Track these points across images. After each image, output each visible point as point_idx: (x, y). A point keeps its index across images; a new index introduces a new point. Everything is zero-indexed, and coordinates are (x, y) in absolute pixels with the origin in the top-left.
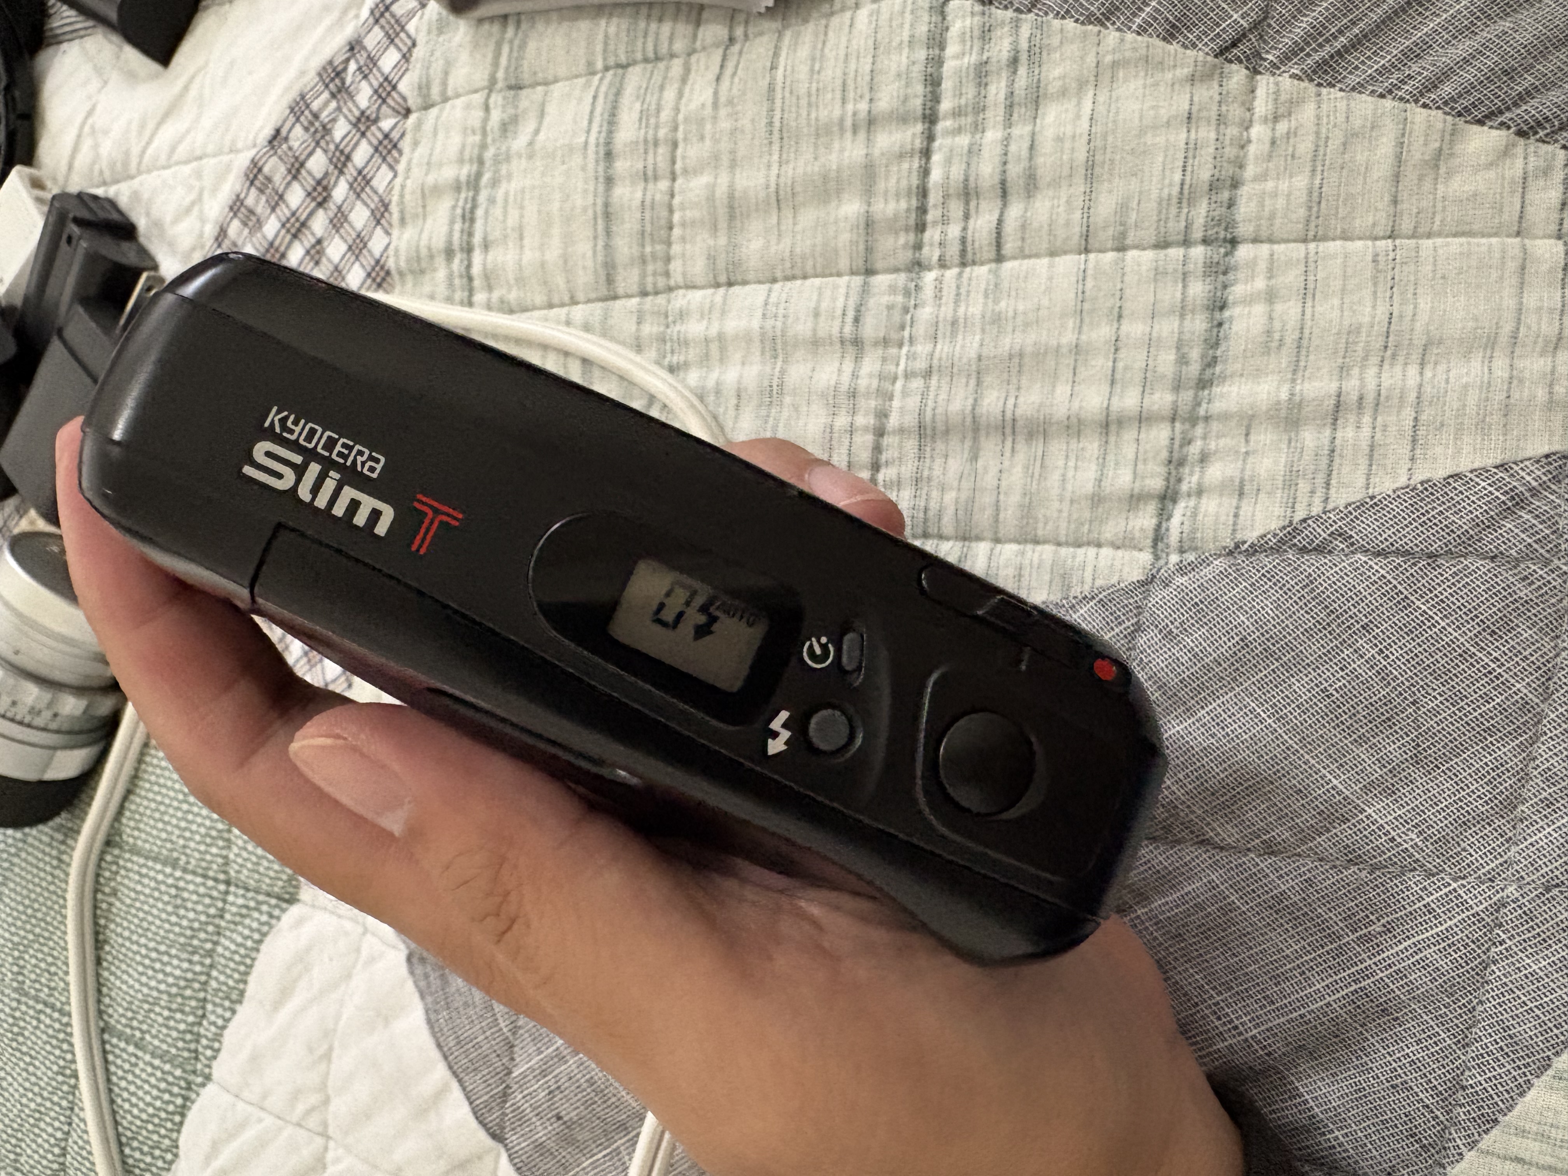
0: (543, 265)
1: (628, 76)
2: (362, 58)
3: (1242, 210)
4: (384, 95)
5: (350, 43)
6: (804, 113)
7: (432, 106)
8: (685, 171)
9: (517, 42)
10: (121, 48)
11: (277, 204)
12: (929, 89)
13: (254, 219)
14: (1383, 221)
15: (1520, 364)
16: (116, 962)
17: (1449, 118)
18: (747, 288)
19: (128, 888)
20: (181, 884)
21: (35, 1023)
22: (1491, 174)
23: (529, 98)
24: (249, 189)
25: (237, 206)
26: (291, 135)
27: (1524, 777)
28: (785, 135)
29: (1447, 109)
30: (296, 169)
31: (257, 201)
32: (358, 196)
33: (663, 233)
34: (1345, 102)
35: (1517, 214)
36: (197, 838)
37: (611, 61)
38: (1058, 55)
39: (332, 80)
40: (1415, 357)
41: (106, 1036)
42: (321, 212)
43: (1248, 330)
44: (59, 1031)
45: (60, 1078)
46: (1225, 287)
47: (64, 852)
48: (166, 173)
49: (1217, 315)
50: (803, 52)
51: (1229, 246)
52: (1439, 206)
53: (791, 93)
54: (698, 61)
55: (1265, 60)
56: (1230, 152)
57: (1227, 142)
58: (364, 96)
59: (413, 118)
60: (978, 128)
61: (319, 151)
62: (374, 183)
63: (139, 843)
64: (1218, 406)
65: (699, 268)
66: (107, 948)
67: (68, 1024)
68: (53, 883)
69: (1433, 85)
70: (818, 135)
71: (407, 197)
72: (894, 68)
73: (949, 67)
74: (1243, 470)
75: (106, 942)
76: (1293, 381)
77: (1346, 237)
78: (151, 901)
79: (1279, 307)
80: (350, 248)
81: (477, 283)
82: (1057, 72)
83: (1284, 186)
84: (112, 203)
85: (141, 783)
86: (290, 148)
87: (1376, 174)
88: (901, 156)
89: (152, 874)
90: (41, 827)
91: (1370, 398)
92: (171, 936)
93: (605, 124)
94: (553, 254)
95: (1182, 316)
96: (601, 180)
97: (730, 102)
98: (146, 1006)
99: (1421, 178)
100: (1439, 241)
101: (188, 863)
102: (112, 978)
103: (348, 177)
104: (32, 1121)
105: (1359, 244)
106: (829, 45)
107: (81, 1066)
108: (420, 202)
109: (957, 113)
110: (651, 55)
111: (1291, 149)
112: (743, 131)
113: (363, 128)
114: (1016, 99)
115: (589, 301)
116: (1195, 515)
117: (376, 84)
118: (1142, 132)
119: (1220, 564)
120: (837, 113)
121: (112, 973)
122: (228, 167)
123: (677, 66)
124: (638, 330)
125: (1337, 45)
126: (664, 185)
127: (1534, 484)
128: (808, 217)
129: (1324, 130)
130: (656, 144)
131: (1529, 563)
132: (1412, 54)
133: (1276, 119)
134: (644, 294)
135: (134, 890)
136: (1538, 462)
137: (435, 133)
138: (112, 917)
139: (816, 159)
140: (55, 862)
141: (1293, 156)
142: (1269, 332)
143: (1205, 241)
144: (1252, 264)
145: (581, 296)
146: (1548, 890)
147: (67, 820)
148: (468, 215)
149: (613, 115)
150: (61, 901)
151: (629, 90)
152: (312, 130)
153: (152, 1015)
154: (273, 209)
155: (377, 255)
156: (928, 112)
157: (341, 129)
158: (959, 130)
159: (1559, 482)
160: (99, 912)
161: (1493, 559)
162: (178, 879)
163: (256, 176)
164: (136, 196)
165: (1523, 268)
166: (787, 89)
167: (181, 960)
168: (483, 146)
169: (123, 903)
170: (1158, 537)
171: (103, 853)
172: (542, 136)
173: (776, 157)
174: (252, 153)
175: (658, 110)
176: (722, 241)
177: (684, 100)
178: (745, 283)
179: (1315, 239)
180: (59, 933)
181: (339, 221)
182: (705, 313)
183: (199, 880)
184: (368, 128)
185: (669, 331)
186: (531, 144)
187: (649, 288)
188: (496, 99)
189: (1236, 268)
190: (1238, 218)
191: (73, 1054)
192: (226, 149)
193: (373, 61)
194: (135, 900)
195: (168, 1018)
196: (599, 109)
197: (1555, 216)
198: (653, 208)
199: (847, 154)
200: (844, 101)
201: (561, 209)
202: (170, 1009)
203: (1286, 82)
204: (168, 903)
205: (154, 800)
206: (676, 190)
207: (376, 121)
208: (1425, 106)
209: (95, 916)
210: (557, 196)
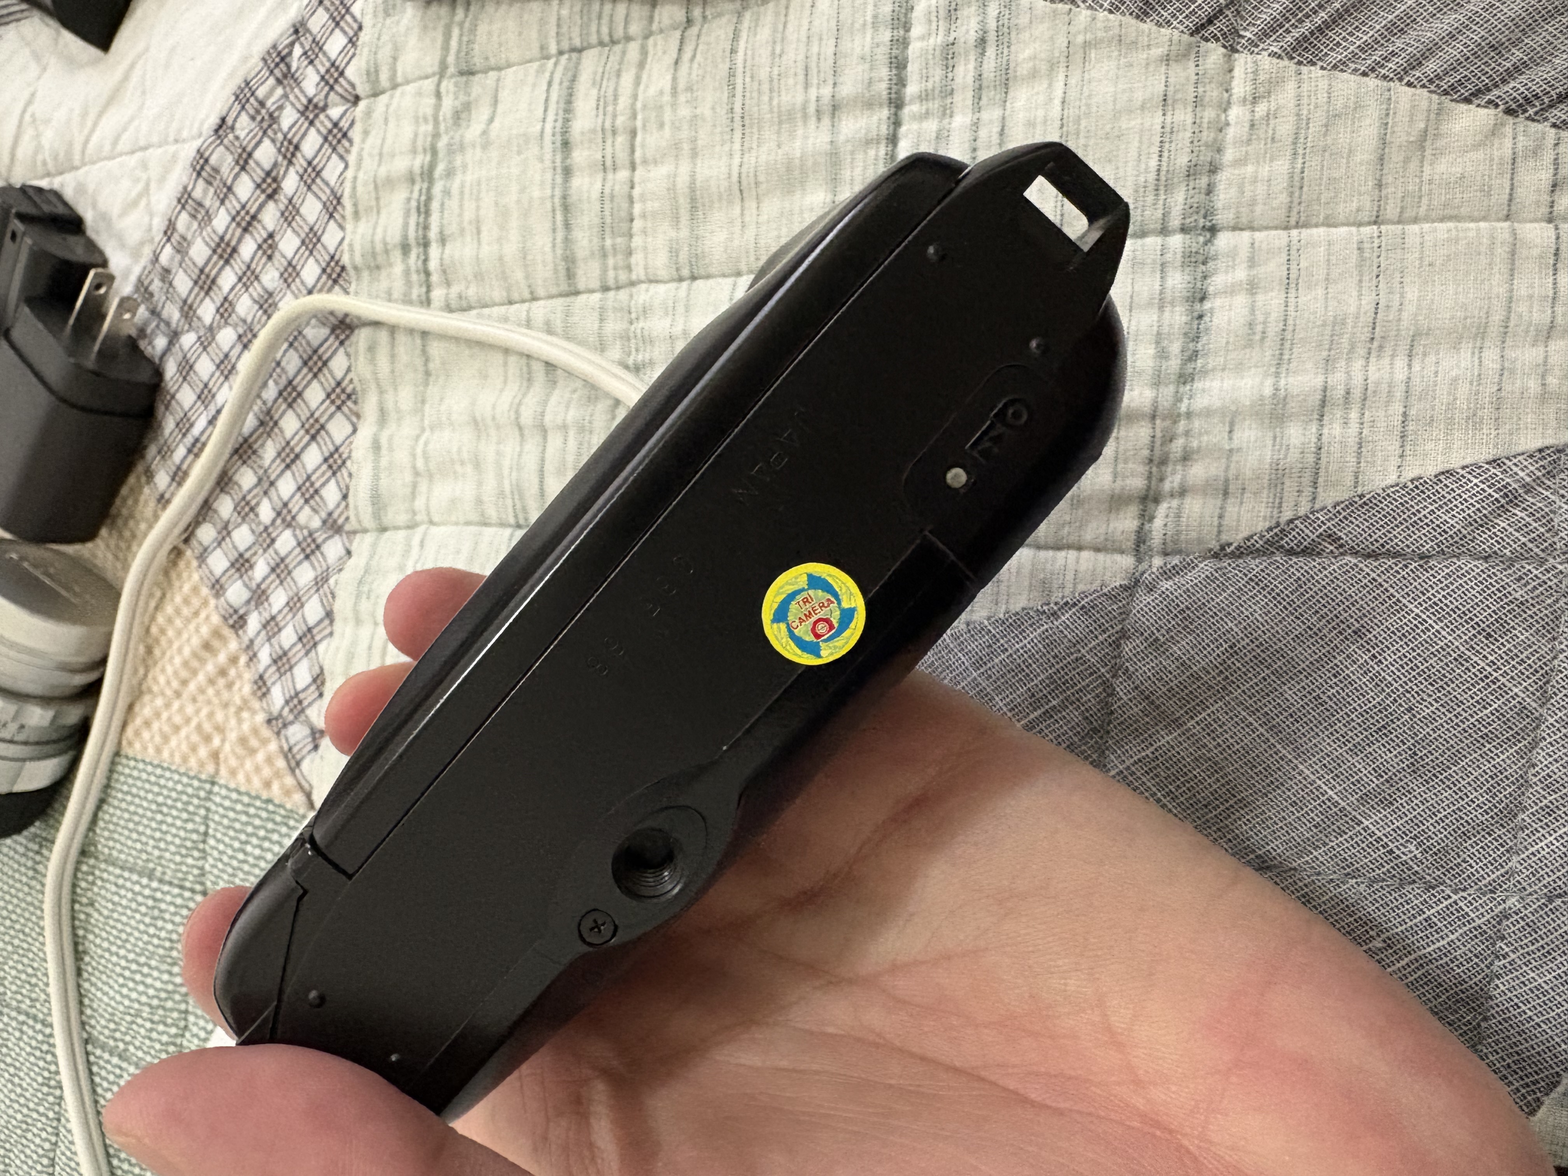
0: (501, 259)
1: (584, 61)
2: (307, 43)
3: (1222, 196)
4: (331, 81)
5: (294, 26)
6: (765, 98)
7: (383, 92)
8: (645, 162)
9: (467, 25)
10: (58, 33)
11: (226, 196)
12: (894, 72)
13: (203, 212)
14: (1368, 205)
15: (1510, 354)
16: (97, 973)
17: (1435, 97)
18: (711, 282)
19: (104, 898)
20: (159, 895)
21: (17, 1034)
22: (1480, 155)
23: (482, 85)
24: (196, 180)
25: (184, 199)
26: (238, 125)
27: (1523, 783)
28: (747, 122)
29: (1432, 88)
30: (244, 160)
31: (205, 192)
32: (309, 188)
33: (625, 226)
34: (1326, 82)
35: (1507, 197)
36: (172, 848)
37: (565, 46)
38: (1027, 34)
39: (277, 65)
40: (1403, 348)
41: (90, 1048)
42: (271, 205)
43: (1229, 322)
44: (42, 1042)
45: (45, 1089)
46: (1205, 278)
47: (38, 863)
48: (110, 164)
49: (1197, 306)
50: (764, 33)
51: (1208, 235)
52: (1425, 188)
53: (752, 77)
54: (655, 45)
55: (1243, 37)
56: (1207, 136)
57: (1205, 125)
58: (311, 82)
59: (362, 104)
60: (947, 112)
61: (267, 142)
62: (324, 174)
63: (115, 853)
64: (1200, 402)
65: (660, 262)
66: (87, 959)
67: (51, 1035)
68: (29, 894)
69: (1416, 63)
70: (780, 123)
71: (360, 189)
72: (858, 51)
73: (914, 49)
74: (1228, 468)
75: (85, 952)
76: (1277, 375)
77: (1329, 223)
78: (129, 912)
79: (1260, 298)
80: (303, 242)
81: (435, 278)
82: (1027, 53)
83: (1264, 171)
84: (57, 195)
85: (114, 793)
86: (237, 138)
87: (1358, 158)
88: (868, 142)
89: (128, 885)
90: (16, 837)
91: (1357, 394)
92: (150, 948)
93: (561, 112)
94: (511, 249)
95: (1161, 308)
96: (559, 170)
97: (689, 89)
98: (128, 1018)
99: (1407, 160)
100: (1426, 226)
101: (164, 873)
102: (93, 990)
103: (298, 167)
104: (19, 1132)
105: (1343, 230)
106: (790, 28)
107: (65, 1077)
108: (373, 195)
109: (924, 97)
110: (606, 39)
111: (1271, 132)
112: (704, 120)
113: (311, 116)
114: (985, 83)
115: (551, 297)
116: (1178, 516)
117: (323, 70)
118: (1116, 115)
119: (1206, 567)
120: (800, 99)
121: (92, 984)
122: (174, 158)
123: (633, 49)
124: (600, 328)
125: (1318, 21)
126: (623, 174)
127: (1528, 479)
128: (772, 206)
129: (1305, 112)
130: (614, 132)
131: (1523, 563)
132: (1395, 29)
133: (1255, 100)
134: (605, 289)
135: (111, 901)
136: (1531, 456)
137: (386, 121)
138: (90, 927)
139: (779, 146)
140: (31, 873)
141: (1273, 139)
142: (1251, 325)
143: (1184, 230)
144: (1233, 254)
145: (541, 292)
146: (1551, 901)
147: (40, 828)
148: (422, 209)
149: (569, 102)
150: (38, 912)
151: (585, 78)
152: (259, 118)
153: (134, 1027)
154: (222, 202)
155: (332, 250)
156: (893, 96)
157: (288, 117)
158: (927, 115)
159: (1554, 477)
160: (77, 923)
161: (1486, 559)
162: (155, 890)
163: (202, 168)
164: (81, 189)
165: (1513, 253)
166: (748, 74)
167: (161, 972)
168: (436, 135)
169: (100, 914)
170: (1141, 540)
171: (79, 863)
172: (496, 124)
173: (737, 146)
174: (197, 144)
175: (616, 97)
176: (684, 233)
177: (642, 87)
178: (708, 277)
179: (1297, 226)
180: (37, 944)
181: (290, 214)
182: (669, 310)
183: (176, 891)
184: (316, 116)
185: (632, 328)
186: (485, 133)
187: (611, 283)
188: (447, 85)
189: (1215, 258)
190: (1219, 205)
191: (56, 1064)
192: (171, 139)
193: (318, 46)
194: (113, 911)
195: (151, 1030)
196: (554, 96)
197: (1546, 198)
198: (612, 200)
199: (811, 141)
200: (807, 86)
201: (518, 202)
202: (152, 1022)
203: (1265, 61)
204: (145, 915)
205: (127, 810)
206: (637, 180)
207: (324, 109)
208: (1409, 84)
209: (74, 928)
210: (514, 188)
